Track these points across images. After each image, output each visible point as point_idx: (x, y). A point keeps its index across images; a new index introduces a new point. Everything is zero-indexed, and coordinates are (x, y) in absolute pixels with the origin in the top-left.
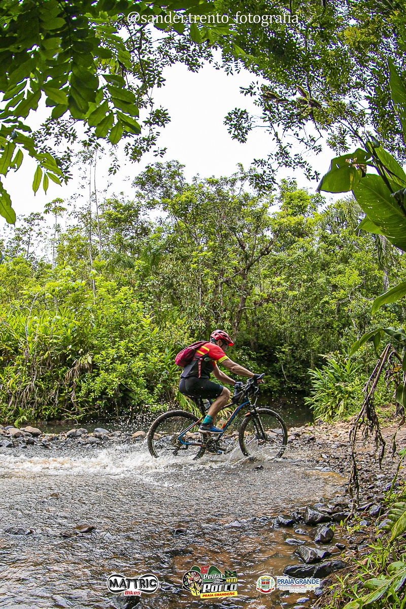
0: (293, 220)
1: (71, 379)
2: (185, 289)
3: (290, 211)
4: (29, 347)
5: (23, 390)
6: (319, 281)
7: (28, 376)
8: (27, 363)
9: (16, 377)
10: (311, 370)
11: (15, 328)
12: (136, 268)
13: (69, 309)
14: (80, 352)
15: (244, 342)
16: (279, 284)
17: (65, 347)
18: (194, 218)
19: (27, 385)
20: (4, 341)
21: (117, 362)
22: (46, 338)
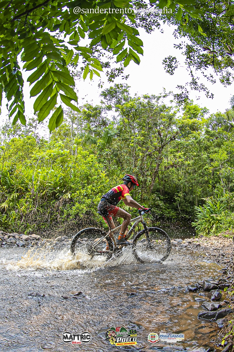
0: (191, 121)
1: (58, 207)
2: (126, 158)
3: (188, 116)
4: (34, 188)
5: (30, 213)
6: (203, 156)
7: (33, 205)
8: (32, 197)
9: (26, 205)
10: (196, 207)
11: (26, 176)
12: (98, 144)
13: (58, 167)
14: (64, 191)
15: (157, 190)
16: (180, 157)
17: (55, 188)
18: (134, 117)
19: (32, 210)
20: (20, 184)
21: (85, 198)
22: (44, 183)
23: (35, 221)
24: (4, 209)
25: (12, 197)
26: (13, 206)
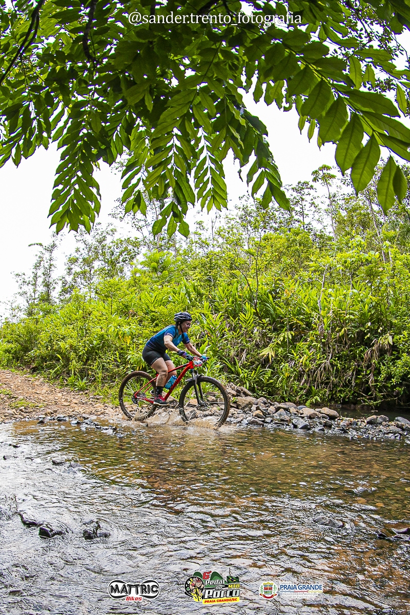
1: (370, 360)
4: (323, 322)
5: (317, 368)
7: (323, 353)
8: (321, 339)
9: (310, 353)
11: (305, 301)
17: (363, 325)
19: (322, 363)
20: (294, 315)
22: (341, 314)
23: (327, 384)
24: (267, 360)
25: (282, 339)
26: (285, 355)
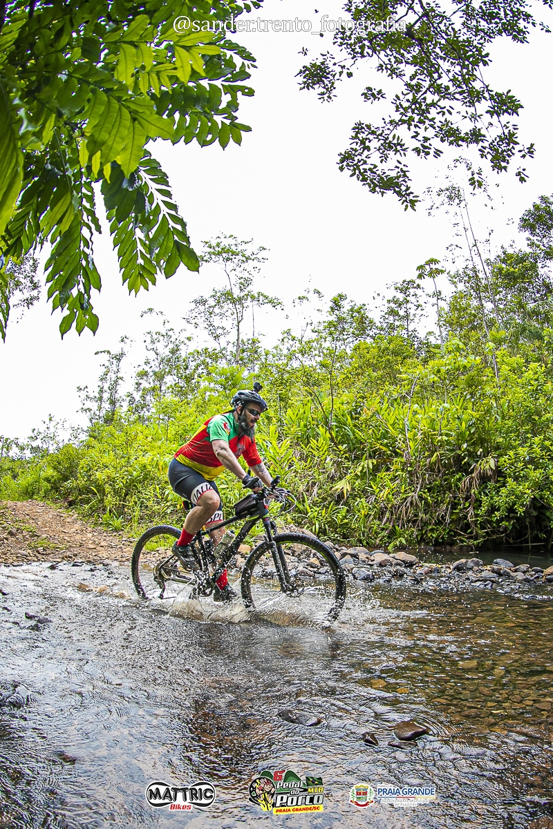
1: (468, 490)
4: (411, 446)
5: (402, 503)
7: (410, 485)
8: (407, 467)
9: (393, 485)
14: (479, 453)
17: (459, 447)
19: (409, 497)
20: (377, 439)
21: (529, 466)
22: (434, 435)
23: (415, 522)
24: (341, 496)
25: (360, 468)
26: (364, 489)
